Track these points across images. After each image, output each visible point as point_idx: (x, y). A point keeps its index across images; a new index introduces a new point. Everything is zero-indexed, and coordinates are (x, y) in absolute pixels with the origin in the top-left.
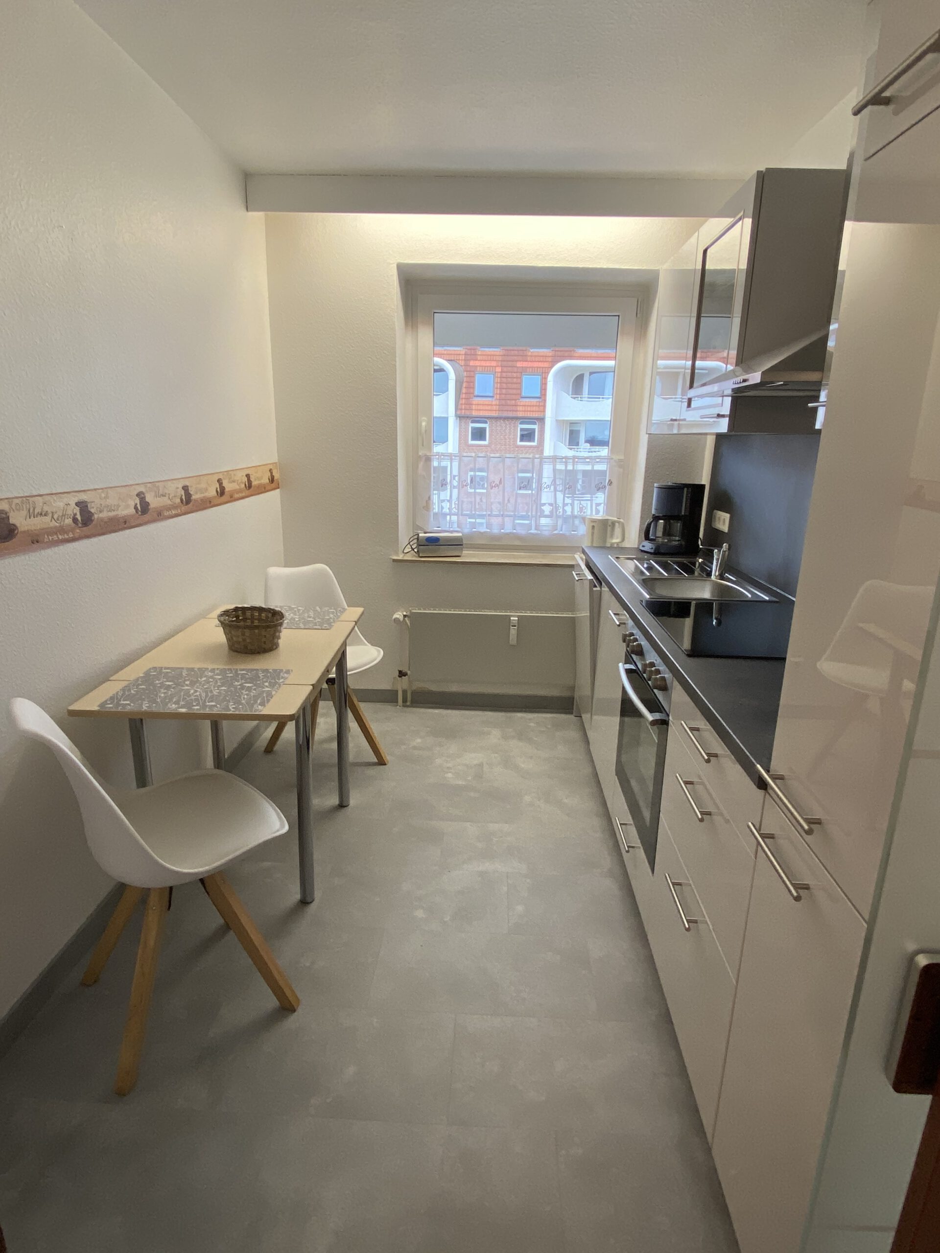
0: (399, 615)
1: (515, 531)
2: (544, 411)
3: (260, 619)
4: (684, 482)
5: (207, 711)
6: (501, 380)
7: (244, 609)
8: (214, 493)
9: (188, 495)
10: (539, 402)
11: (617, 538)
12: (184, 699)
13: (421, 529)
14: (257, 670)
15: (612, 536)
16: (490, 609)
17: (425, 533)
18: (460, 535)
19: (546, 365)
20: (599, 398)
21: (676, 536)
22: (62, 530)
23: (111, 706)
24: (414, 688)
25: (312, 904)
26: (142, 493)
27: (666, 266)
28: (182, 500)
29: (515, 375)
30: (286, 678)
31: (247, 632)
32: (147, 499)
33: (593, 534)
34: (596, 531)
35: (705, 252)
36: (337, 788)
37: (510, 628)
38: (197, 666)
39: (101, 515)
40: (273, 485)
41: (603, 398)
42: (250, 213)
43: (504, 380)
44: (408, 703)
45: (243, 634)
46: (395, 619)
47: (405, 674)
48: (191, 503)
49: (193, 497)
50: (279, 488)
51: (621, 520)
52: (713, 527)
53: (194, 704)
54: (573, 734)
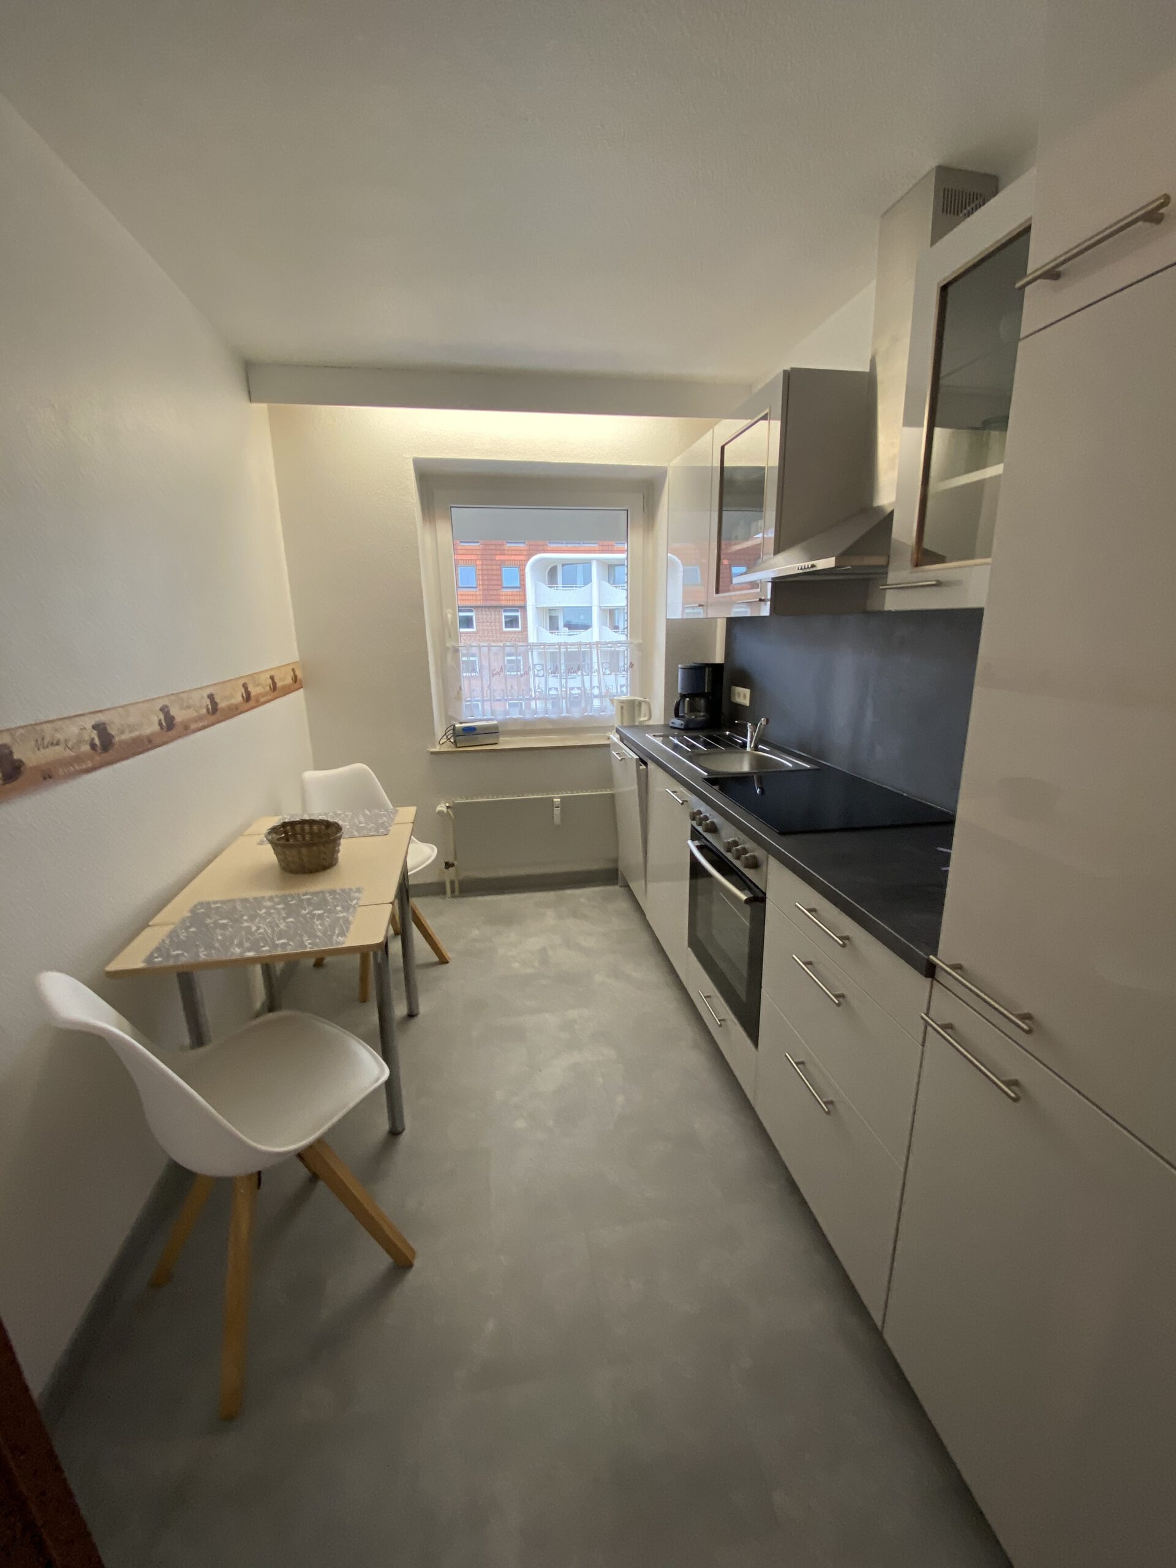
0: (442, 807)
1: (547, 715)
2: (525, 600)
3: (311, 833)
4: (705, 662)
5: (279, 952)
6: (482, 572)
7: (292, 824)
8: (240, 699)
9: (214, 704)
10: (520, 591)
11: (645, 717)
12: (248, 939)
13: (456, 720)
14: (322, 892)
15: (640, 715)
16: (532, 792)
17: (461, 723)
18: (495, 722)
19: (522, 558)
20: (573, 587)
21: (700, 712)
22: (78, 759)
23: (160, 959)
24: (461, 877)
25: (404, 1133)
26: (166, 706)
27: (676, 462)
28: (208, 710)
29: (495, 567)
30: (358, 899)
31: (304, 851)
32: (172, 713)
33: (622, 714)
34: (625, 713)
35: (723, 448)
36: (404, 995)
37: (553, 810)
38: (251, 894)
39: (124, 737)
40: (296, 686)
41: (576, 587)
42: (255, 405)
43: (485, 572)
44: (457, 893)
45: (300, 853)
46: (439, 812)
47: (452, 865)
48: (218, 712)
49: (220, 706)
50: (302, 687)
51: (647, 700)
52: (733, 701)
53: (262, 944)
54: (624, 905)
